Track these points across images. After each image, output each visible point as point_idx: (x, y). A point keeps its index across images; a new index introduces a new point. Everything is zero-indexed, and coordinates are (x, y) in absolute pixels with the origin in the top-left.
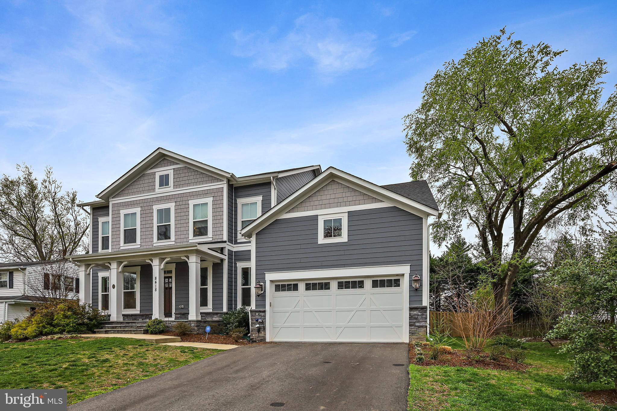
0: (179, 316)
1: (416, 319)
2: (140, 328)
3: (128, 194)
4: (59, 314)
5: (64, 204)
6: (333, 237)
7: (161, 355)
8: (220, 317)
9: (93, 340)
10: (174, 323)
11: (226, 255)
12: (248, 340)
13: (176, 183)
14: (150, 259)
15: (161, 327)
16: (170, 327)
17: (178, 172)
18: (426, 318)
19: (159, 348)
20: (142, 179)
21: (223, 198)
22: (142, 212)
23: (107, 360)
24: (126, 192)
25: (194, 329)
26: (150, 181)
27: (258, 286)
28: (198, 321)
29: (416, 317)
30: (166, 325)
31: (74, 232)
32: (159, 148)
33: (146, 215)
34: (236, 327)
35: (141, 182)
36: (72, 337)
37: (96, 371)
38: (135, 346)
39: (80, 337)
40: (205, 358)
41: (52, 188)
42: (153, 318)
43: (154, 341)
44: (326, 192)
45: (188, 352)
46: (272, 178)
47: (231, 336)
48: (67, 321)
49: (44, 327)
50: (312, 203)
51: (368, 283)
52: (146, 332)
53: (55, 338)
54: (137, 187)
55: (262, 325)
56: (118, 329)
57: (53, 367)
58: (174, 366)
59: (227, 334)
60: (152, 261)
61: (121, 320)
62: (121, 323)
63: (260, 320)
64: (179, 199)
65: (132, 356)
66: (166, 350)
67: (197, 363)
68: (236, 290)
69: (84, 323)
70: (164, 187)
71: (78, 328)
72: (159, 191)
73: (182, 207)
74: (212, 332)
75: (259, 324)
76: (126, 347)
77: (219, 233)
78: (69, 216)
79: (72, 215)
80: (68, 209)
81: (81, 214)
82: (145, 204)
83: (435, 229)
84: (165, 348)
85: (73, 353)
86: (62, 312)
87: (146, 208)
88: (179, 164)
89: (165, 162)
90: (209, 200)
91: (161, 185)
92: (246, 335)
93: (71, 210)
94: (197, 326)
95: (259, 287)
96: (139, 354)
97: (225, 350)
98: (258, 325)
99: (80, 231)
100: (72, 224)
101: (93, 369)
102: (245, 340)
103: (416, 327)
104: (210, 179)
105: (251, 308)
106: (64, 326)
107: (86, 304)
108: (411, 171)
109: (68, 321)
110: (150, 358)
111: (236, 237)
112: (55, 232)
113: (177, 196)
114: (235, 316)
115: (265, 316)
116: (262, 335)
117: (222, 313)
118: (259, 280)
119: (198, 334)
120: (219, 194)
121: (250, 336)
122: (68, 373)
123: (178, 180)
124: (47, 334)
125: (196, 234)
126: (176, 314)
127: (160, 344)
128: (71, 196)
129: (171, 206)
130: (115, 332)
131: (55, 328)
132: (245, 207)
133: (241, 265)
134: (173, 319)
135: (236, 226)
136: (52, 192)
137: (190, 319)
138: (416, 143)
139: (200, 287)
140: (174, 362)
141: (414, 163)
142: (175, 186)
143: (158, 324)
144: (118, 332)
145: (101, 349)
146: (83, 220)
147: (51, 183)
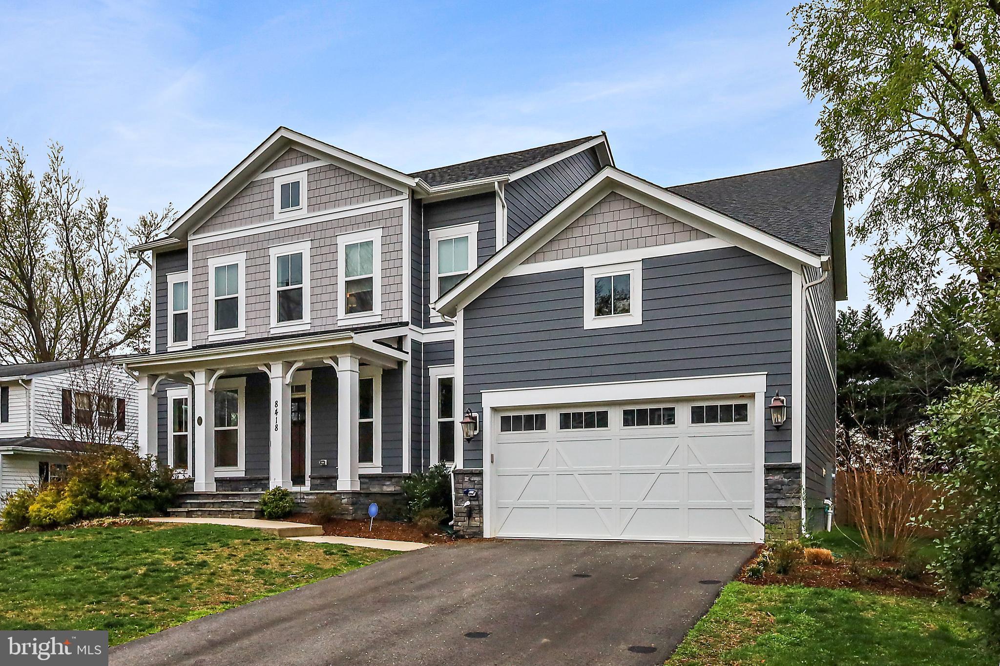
0: (318, 482)
1: (778, 491)
2: (248, 505)
3: (223, 225)
4: (109, 478)
5: (83, 226)
6: (613, 315)
7: (292, 558)
8: (397, 484)
9: (171, 528)
10: (310, 497)
11: (408, 353)
12: (449, 534)
13: (313, 201)
14: (265, 365)
15: (286, 504)
16: (303, 505)
17: (317, 177)
18: (799, 491)
19: (286, 546)
20: (249, 192)
21: (401, 229)
22: (249, 263)
23: (204, 564)
24: (219, 220)
25: (347, 510)
26: (264, 196)
27: (468, 420)
28: (354, 493)
29: (779, 487)
30: (295, 501)
31: (101, 289)
32: (281, 127)
33: (257, 269)
34: (426, 506)
35: (247, 200)
36: (134, 523)
37: (192, 580)
38: (245, 541)
39: (148, 523)
40: (367, 565)
41: (62, 194)
42: (272, 487)
43: (276, 533)
44: (599, 219)
45: (337, 554)
46: (496, 184)
47: (415, 525)
48: (123, 490)
49: (84, 502)
50: (572, 242)
51: (683, 414)
52: (260, 515)
53: (106, 525)
54: (238, 209)
55: (477, 503)
56: (209, 509)
57: (124, 573)
58: (315, 577)
59: (410, 520)
60: (269, 367)
61: (213, 489)
62: (213, 496)
63: (472, 492)
64: (318, 235)
65: (243, 558)
66: (299, 550)
67: (354, 573)
68: (427, 426)
69: (150, 494)
70: (291, 209)
71: (141, 505)
72: (282, 218)
73: (325, 250)
74: (382, 517)
75: (470, 500)
76: (230, 543)
77: (394, 305)
78: (93, 254)
79: (99, 251)
80: (89, 239)
81: (116, 249)
82: (255, 246)
83: (880, 270)
84: (298, 546)
85: (147, 551)
86: (114, 474)
87: (257, 254)
88: (318, 159)
89: (293, 155)
90: (375, 236)
91: (285, 205)
92: (444, 523)
93: (96, 239)
94: (353, 504)
95: (469, 423)
96: (254, 554)
97: (404, 552)
98: (468, 503)
99: (114, 285)
100: (99, 271)
101: (186, 577)
102: (444, 534)
103: (779, 510)
104: (378, 189)
105: (456, 467)
106: (117, 501)
107: (152, 456)
108: (819, 130)
109: (125, 491)
110: (273, 562)
111: (427, 312)
112: (65, 290)
113: (314, 228)
114: (425, 482)
115: (481, 483)
116: (475, 523)
117: (400, 477)
118: (470, 406)
119: (354, 520)
120: (395, 221)
121: (453, 526)
122: (150, 581)
123: (317, 193)
124: (90, 516)
125: (352, 308)
126: (312, 478)
127: (287, 538)
128: (97, 207)
129: (304, 248)
130: (204, 514)
131: (102, 504)
132: (444, 248)
133: (437, 373)
134: (306, 488)
135: (427, 289)
136: (62, 203)
137: (339, 488)
138: (823, 65)
139: (358, 420)
140: (314, 570)
141: (827, 111)
142: (311, 207)
143: (281, 499)
144: (210, 514)
145: (189, 544)
146: (119, 261)
147: (60, 183)
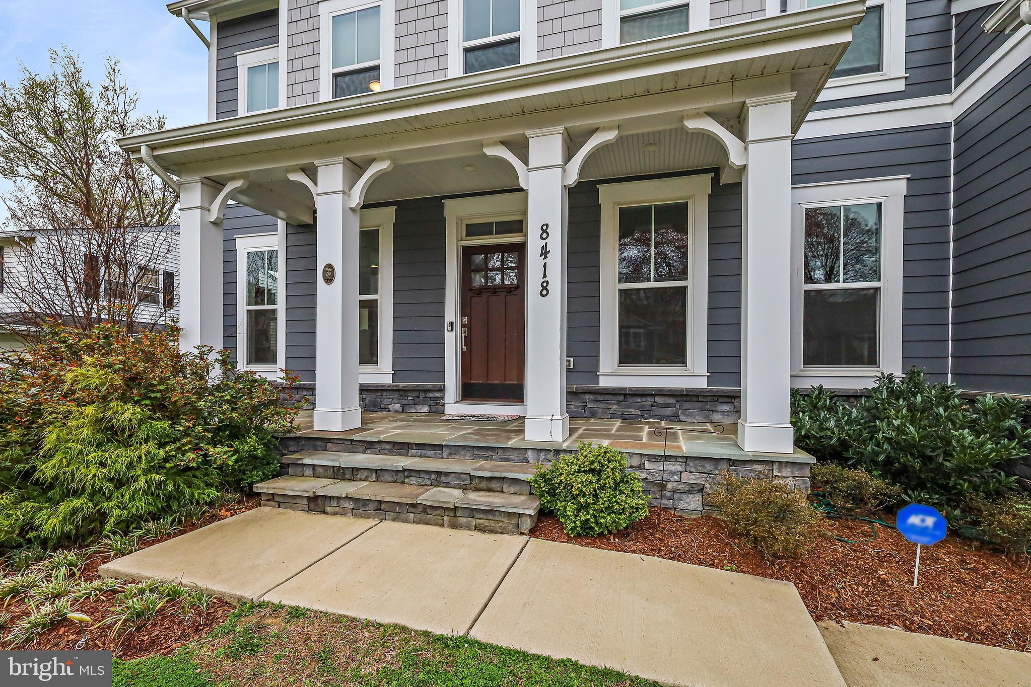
2: (482, 484)
4: (73, 422)
14: (505, 144)
22: (404, 3)
41: (120, 103)
48: (118, 458)
86: (90, 409)
109: (124, 461)
131: (50, 505)
136: (120, 112)
147: (117, 93)
